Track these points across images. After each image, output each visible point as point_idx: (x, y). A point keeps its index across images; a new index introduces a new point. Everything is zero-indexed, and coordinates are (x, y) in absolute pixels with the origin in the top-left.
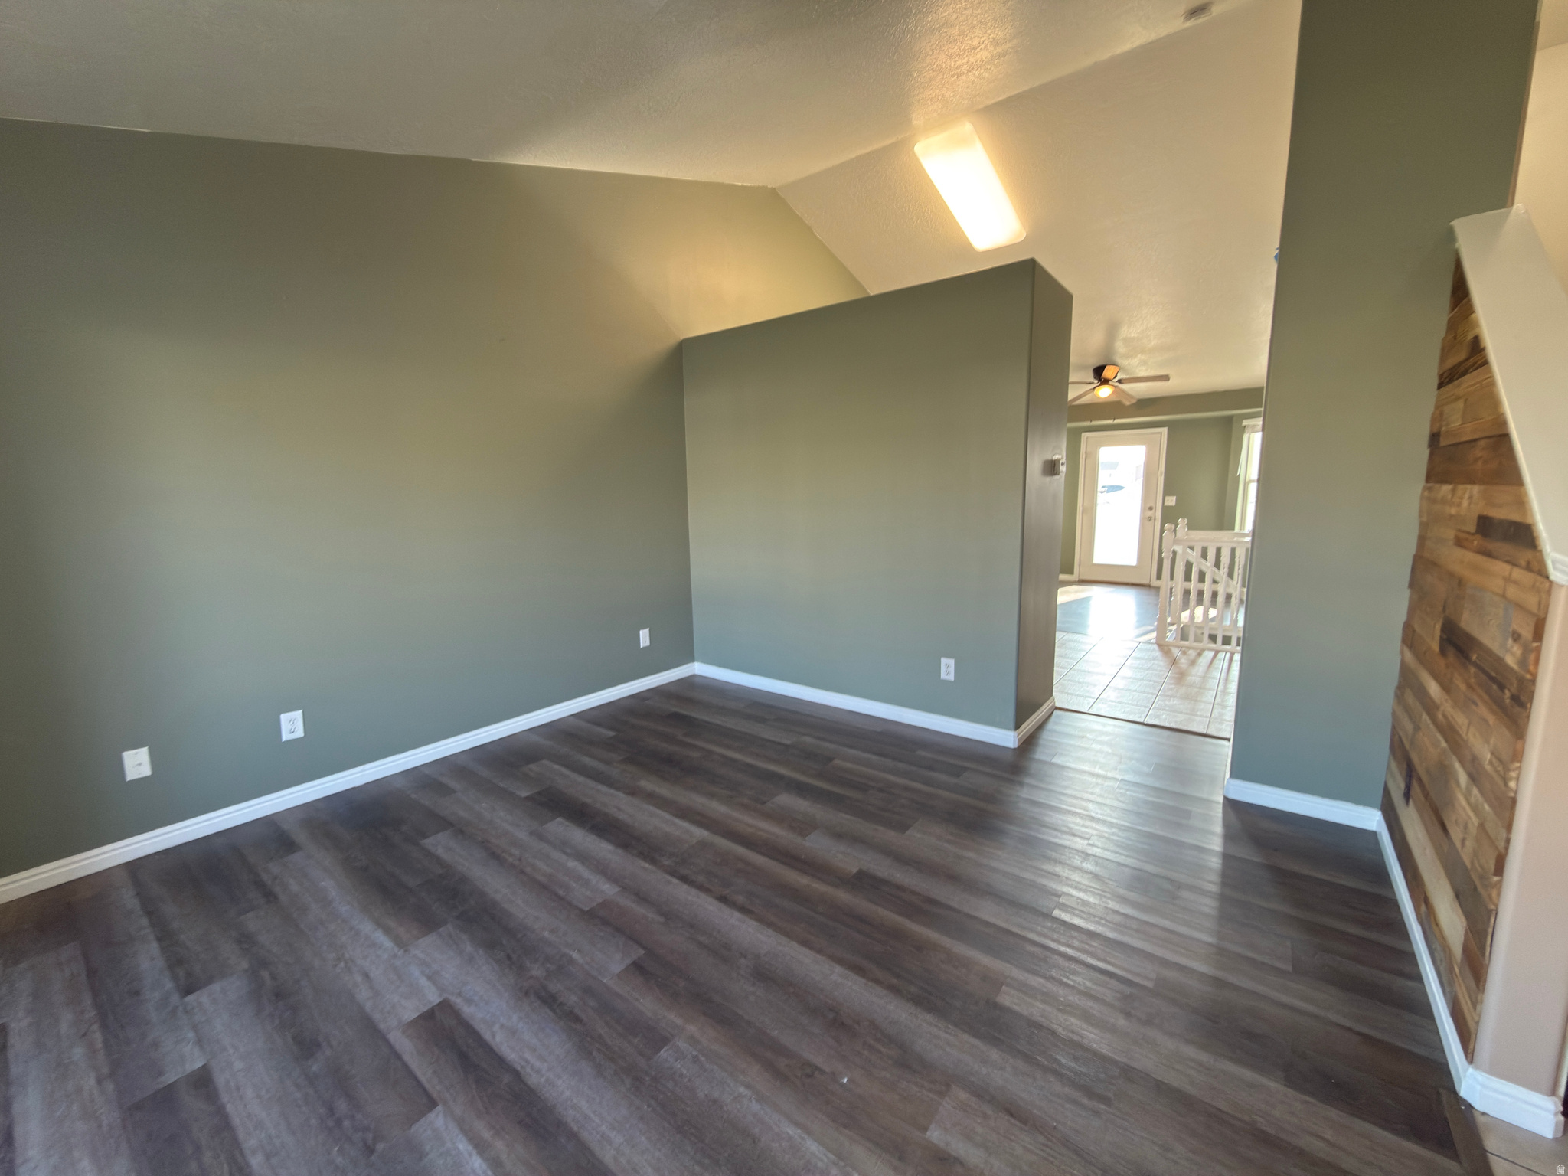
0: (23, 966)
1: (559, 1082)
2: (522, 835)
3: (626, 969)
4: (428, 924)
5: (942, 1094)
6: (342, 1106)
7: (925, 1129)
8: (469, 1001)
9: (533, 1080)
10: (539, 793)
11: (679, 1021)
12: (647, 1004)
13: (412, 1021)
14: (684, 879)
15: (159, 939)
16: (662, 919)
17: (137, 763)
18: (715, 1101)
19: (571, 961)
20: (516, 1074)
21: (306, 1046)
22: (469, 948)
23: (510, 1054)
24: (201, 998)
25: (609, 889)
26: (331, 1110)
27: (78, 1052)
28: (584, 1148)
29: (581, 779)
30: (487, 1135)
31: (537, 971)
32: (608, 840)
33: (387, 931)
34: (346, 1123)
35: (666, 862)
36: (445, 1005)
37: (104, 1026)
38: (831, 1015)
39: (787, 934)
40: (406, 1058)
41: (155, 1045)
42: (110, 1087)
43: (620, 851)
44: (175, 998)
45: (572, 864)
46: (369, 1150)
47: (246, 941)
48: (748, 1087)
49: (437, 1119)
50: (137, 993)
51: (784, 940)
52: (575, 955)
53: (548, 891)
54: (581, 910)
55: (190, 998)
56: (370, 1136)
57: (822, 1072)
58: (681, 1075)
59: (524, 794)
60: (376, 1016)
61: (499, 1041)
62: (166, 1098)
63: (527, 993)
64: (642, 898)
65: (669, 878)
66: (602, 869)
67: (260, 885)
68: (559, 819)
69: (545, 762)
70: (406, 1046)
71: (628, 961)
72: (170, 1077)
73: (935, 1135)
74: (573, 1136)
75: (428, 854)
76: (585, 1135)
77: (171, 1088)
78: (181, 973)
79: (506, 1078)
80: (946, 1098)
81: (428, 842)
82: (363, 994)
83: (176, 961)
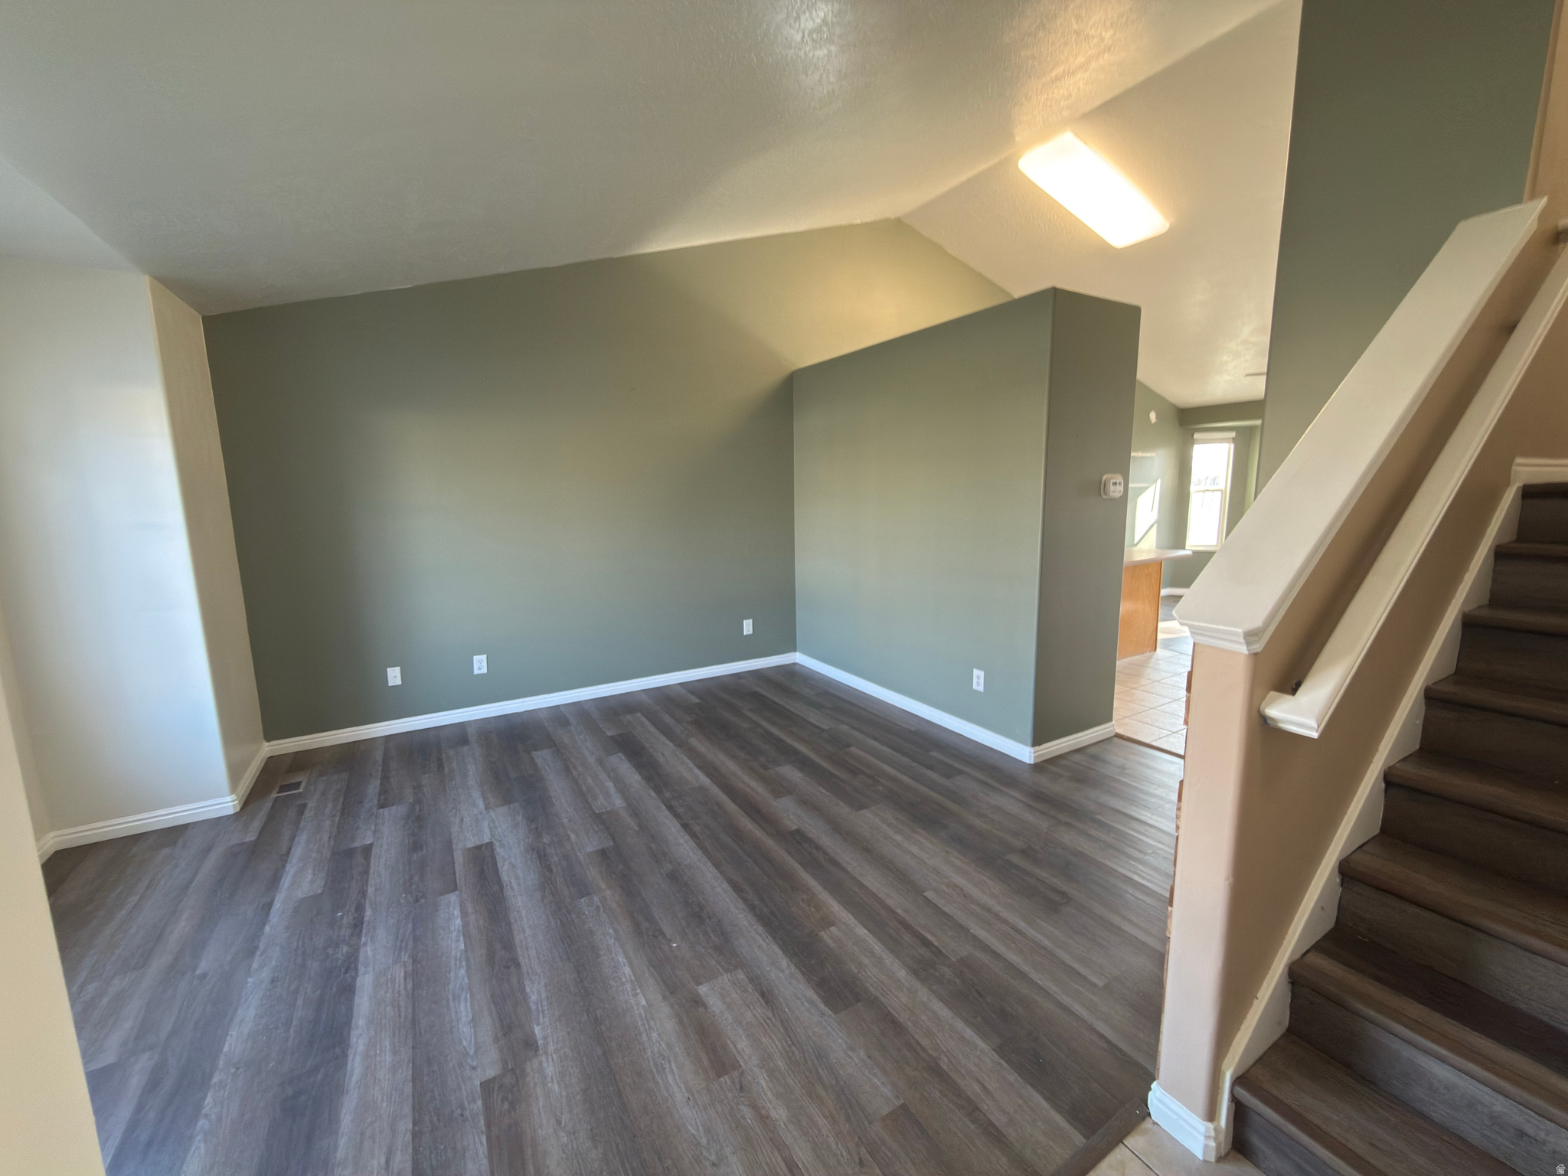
0: (325, 778)
1: (519, 898)
2: (591, 760)
3: (595, 851)
4: (507, 800)
5: (727, 971)
6: (416, 878)
7: (699, 984)
8: (502, 845)
9: (508, 893)
10: (620, 735)
11: (603, 886)
12: (593, 874)
13: (469, 848)
14: (670, 808)
15: (382, 779)
16: (637, 828)
17: (394, 676)
18: (591, 931)
19: (569, 838)
20: (502, 888)
21: (416, 846)
22: (520, 818)
23: (505, 877)
24: (386, 811)
25: (618, 802)
26: (411, 878)
27: (328, 823)
28: (510, 931)
29: (653, 729)
30: (470, 910)
31: (546, 839)
32: (640, 774)
33: (485, 798)
34: (414, 886)
35: (668, 795)
36: (490, 846)
37: (343, 813)
38: (697, 910)
39: (710, 857)
40: (456, 865)
41: (358, 828)
42: (332, 842)
43: (643, 782)
44: (375, 809)
45: (610, 784)
46: (417, 901)
47: (418, 788)
48: (616, 931)
49: (453, 897)
50: (361, 802)
51: (705, 859)
52: (573, 837)
53: (582, 796)
54: (594, 813)
55: (381, 810)
56: (421, 894)
57: (665, 936)
58: (584, 914)
59: (609, 733)
60: (454, 841)
61: (504, 869)
62: (350, 853)
63: (533, 850)
64: (635, 813)
65: (661, 804)
66: (623, 790)
67: (440, 760)
68: (620, 754)
69: (639, 714)
70: (459, 857)
71: (600, 847)
72: (356, 844)
73: (703, 990)
74: (509, 924)
75: (532, 760)
76: (515, 927)
77: (354, 849)
78: (382, 797)
79: (496, 888)
80: (729, 974)
81: (536, 754)
82: (455, 829)
83: (384, 791)
